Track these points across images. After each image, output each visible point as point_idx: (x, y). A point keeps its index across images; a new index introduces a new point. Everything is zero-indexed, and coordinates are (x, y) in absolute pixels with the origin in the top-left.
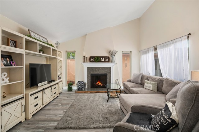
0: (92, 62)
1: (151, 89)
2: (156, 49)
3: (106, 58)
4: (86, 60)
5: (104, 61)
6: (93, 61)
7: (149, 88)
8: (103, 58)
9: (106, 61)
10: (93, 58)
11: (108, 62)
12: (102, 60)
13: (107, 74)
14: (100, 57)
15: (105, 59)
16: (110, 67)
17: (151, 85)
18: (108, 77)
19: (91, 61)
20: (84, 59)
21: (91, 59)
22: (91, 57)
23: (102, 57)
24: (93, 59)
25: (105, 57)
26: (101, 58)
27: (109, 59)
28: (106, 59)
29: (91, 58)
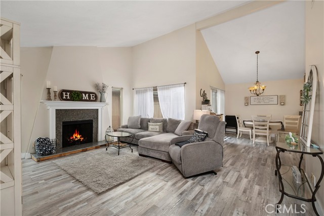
0: (66, 100)
1: (158, 130)
2: (155, 89)
3: (91, 95)
4: (55, 96)
5: (88, 99)
6: (68, 98)
7: (155, 130)
8: (87, 95)
9: (92, 99)
10: (68, 93)
11: (95, 101)
12: (85, 97)
13: (92, 120)
14: (82, 92)
15: (89, 97)
16: (97, 110)
17: (158, 127)
18: (94, 125)
19: (64, 98)
20: (49, 93)
21: (64, 95)
22: (64, 91)
23: (85, 93)
24: (68, 96)
25: (89, 93)
26: (84, 95)
27: (96, 97)
28: (92, 97)
29: (64, 93)
